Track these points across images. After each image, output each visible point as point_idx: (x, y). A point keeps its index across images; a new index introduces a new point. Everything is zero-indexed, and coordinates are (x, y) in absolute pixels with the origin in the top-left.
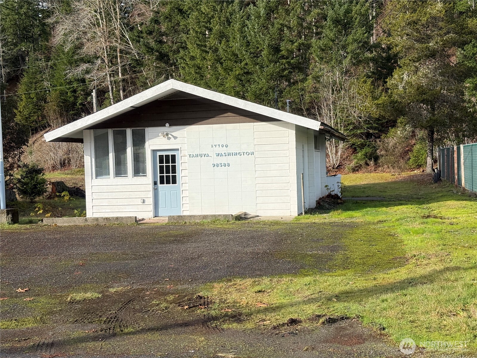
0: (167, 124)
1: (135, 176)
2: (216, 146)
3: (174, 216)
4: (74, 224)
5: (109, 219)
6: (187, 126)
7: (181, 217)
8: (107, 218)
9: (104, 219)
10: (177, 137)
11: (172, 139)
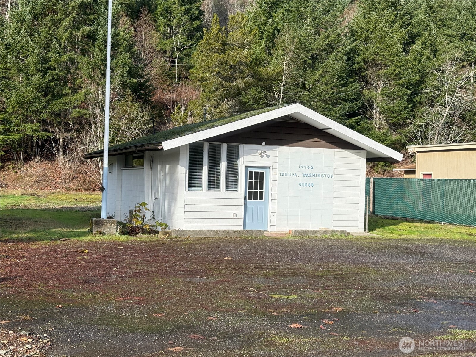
0: (264, 142)
1: (227, 190)
2: (303, 167)
3: (298, 231)
4: (205, 236)
5: (239, 232)
6: (279, 146)
7: (305, 231)
8: (237, 231)
9: (235, 232)
10: (269, 156)
11: (265, 157)
